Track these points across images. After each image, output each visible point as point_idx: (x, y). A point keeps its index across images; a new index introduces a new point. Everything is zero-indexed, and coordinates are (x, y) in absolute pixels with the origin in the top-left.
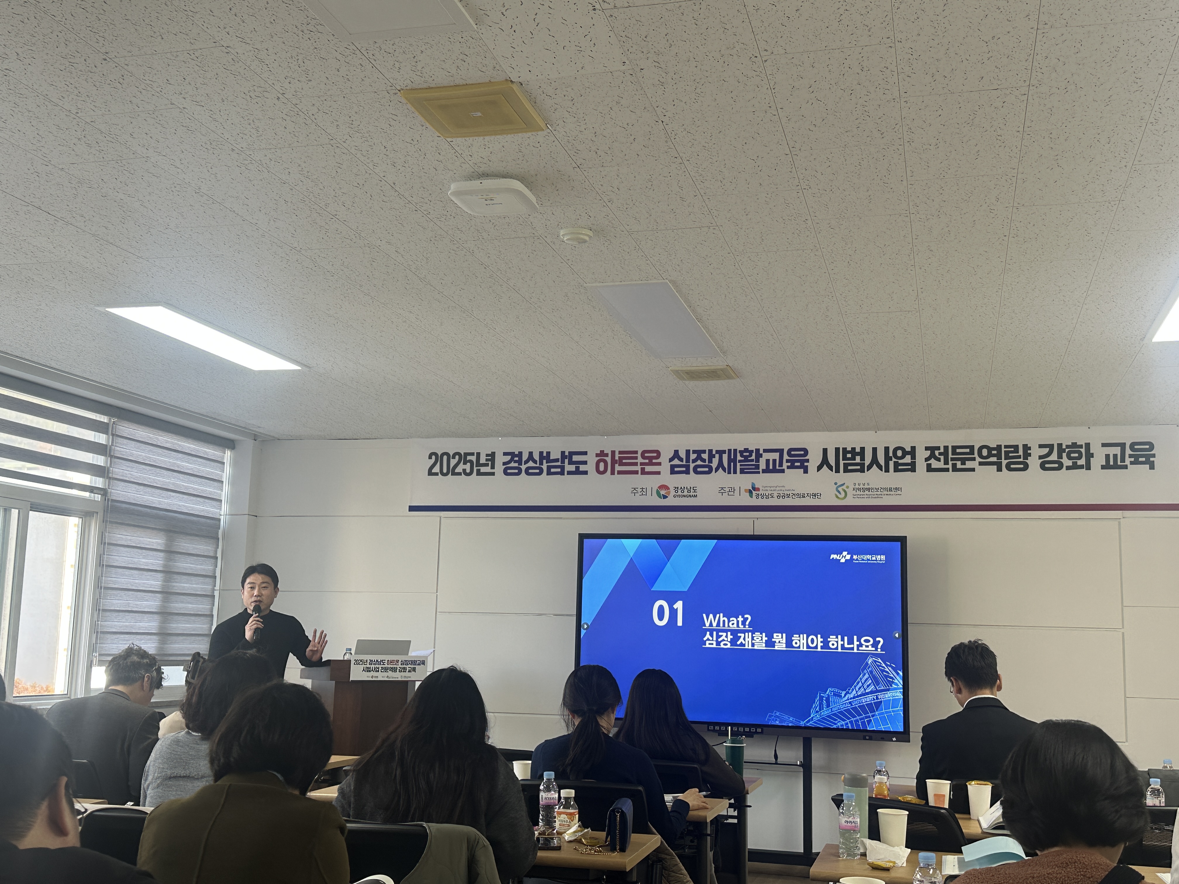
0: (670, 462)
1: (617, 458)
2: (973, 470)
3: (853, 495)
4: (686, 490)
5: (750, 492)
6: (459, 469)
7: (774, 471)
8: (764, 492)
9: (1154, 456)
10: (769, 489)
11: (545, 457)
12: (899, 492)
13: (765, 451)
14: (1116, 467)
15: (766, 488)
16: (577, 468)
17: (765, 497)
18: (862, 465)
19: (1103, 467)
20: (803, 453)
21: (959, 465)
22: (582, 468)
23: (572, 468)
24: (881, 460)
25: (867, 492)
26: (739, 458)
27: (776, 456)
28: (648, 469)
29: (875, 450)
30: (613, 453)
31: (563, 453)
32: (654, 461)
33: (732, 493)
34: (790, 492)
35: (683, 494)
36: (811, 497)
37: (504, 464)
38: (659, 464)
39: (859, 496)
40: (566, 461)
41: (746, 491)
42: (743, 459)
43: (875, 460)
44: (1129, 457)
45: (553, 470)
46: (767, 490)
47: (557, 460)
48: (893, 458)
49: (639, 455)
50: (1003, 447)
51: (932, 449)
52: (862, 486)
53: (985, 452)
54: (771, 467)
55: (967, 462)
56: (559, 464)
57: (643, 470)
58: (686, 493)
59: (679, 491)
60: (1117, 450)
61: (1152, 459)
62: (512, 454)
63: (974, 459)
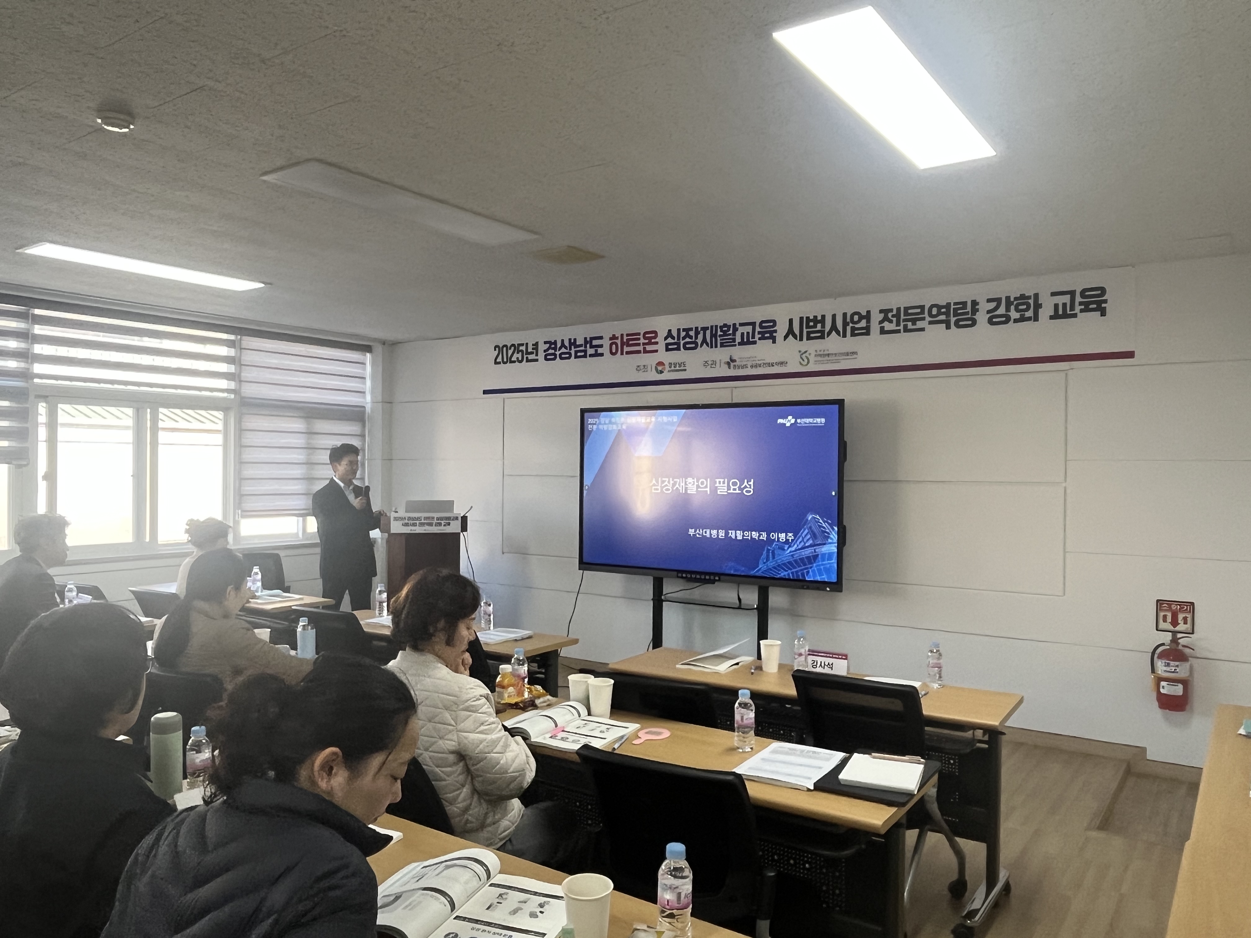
0: (665, 340)
1: (625, 340)
2: (922, 329)
4: (678, 365)
5: (728, 364)
6: (514, 359)
7: (749, 343)
9: (1105, 301)
12: (855, 356)
13: (741, 325)
14: (1065, 316)
15: (742, 360)
16: (596, 351)
18: (823, 332)
19: (1051, 318)
22: (600, 350)
25: (827, 358)
26: (719, 333)
27: (749, 329)
28: (649, 348)
29: (834, 316)
31: (586, 338)
32: (653, 341)
35: (676, 369)
37: (545, 351)
38: (657, 343)
40: (588, 345)
41: (725, 363)
42: (722, 333)
43: (834, 327)
44: (1079, 305)
45: (579, 354)
47: (581, 346)
49: (641, 337)
53: (934, 311)
55: (917, 322)
57: (644, 348)
58: (677, 368)
59: (673, 366)
60: (1067, 299)
61: (1103, 305)
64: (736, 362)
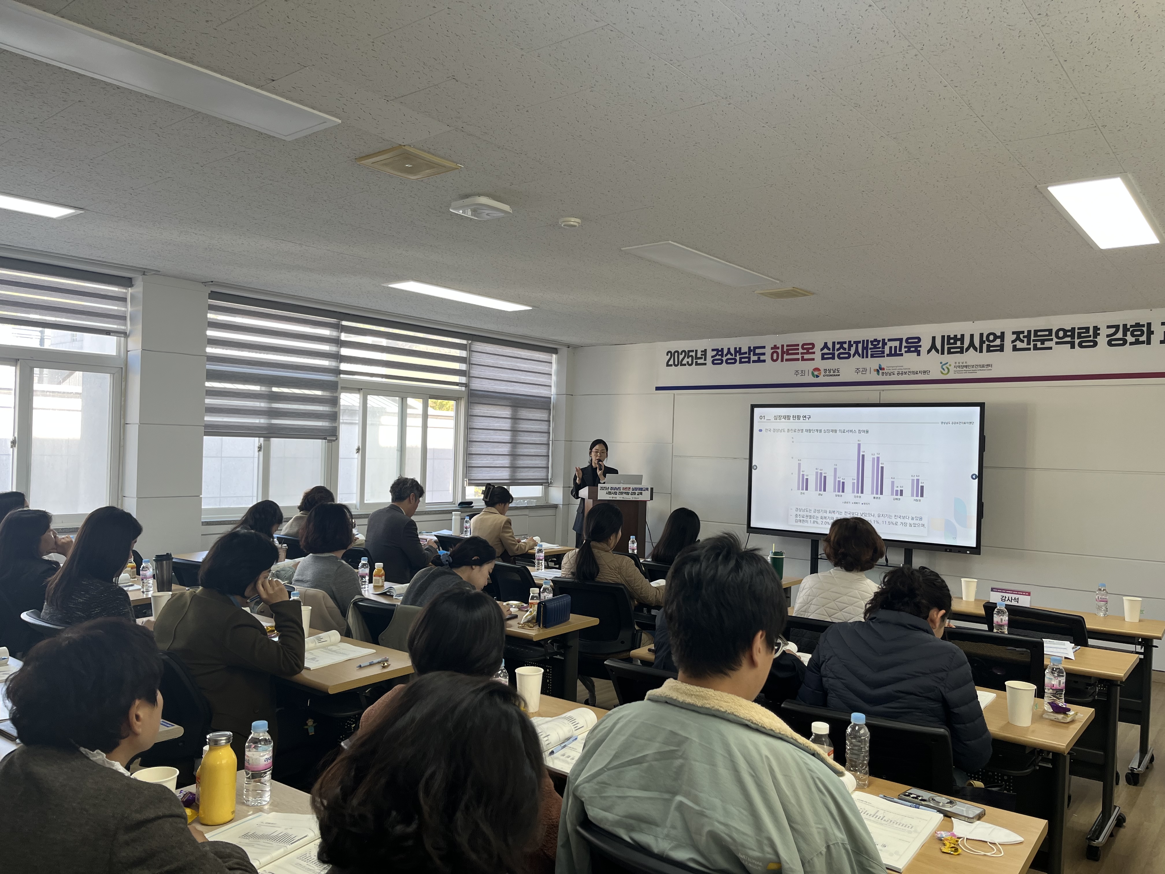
3: (954, 371)
5: (878, 371)
8: (888, 371)
10: (891, 368)
11: (738, 351)
12: (990, 368)
17: (888, 374)
20: (917, 340)
21: (1039, 345)
23: (755, 358)
24: (977, 343)
25: (965, 369)
26: (870, 346)
30: (783, 346)
33: (865, 372)
34: (907, 370)
36: (923, 373)
39: (958, 372)
41: (875, 370)
42: (873, 347)
46: (890, 369)
48: (986, 341)
50: (1076, 329)
51: (1017, 333)
52: (961, 364)
54: (893, 352)
56: (747, 355)
62: (717, 350)
63: (1052, 340)
64: (884, 370)
